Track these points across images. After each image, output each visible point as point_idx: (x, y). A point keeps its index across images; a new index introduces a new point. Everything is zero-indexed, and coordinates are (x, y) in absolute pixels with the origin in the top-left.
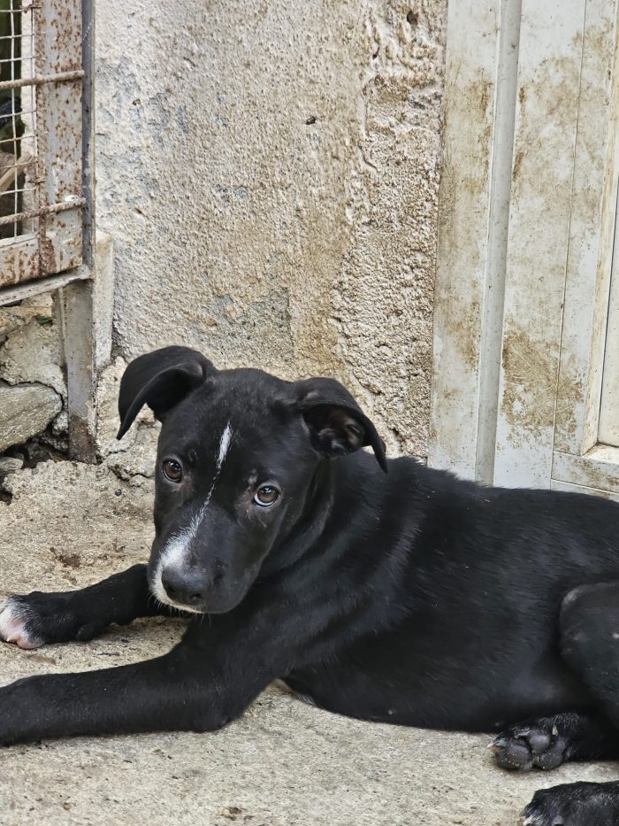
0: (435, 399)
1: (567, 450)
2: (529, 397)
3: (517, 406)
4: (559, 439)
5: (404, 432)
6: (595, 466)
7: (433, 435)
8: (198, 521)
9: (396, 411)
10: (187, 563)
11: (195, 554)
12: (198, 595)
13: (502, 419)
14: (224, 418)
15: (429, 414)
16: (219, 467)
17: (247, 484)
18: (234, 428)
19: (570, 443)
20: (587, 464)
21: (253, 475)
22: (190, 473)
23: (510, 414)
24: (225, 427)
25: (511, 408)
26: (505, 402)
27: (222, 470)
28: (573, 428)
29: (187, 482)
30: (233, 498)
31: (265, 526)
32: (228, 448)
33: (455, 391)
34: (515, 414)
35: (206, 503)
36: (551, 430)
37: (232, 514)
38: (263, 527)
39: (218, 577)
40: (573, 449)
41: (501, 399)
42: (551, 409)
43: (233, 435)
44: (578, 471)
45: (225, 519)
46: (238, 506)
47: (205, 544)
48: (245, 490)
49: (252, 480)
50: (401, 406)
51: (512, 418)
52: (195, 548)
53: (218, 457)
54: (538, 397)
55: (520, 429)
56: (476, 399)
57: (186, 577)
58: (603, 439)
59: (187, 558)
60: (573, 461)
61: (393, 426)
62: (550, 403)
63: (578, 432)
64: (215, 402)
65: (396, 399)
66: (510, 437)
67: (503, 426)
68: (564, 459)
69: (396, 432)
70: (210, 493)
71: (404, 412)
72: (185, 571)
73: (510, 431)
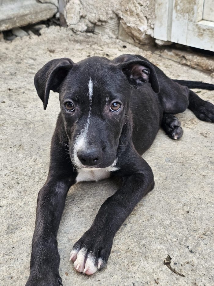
0: (156, 6)
1: (192, 21)
2: (181, 4)
3: (178, 7)
4: (190, 17)
5: (148, 17)
6: (199, 25)
7: (156, 17)
8: (88, 125)
9: (146, 11)
10: (88, 145)
11: (90, 140)
12: (97, 159)
13: (174, 11)
14: (87, 77)
15: (154, 11)
16: (91, 99)
17: (106, 102)
18: (93, 79)
19: (192, 18)
20: (197, 25)
21: (107, 97)
22: (78, 105)
23: (176, 10)
24: (89, 80)
25: (177, 8)
26: (175, 6)
27: (93, 100)
28: (193, 13)
29: (77, 110)
30: (101, 110)
31: (118, 121)
32: (93, 89)
33: (161, 3)
34: (178, 10)
35: (89, 116)
36: (187, 14)
37: (102, 118)
38: (117, 121)
39: (104, 148)
40: (193, 20)
41: (174, 5)
42: (187, 8)
43: (94, 83)
44: (195, 27)
45: (100, 121)
46: (104, 114)
47: (94, 134)
48: (105, 105)
49: (107, 99)
50: (147, 9)
51: (177, 11)
52: (90, 137)
53: (89, 94)
54: (184, 4)
55: (179, 15)
56: (167, 5)
57: (88, 151)
58: (204, 18)
59: (87, 142)
60: (193, 24)
61: (145, 15)
62: (187, 6)
63: (195, 15)
64: (81, 71)
65: (146, 7)
66: (176, 17)
67: (174, 14)
68: (191, 24)
69: (146, 17)
70: (90, 112)
71: (148, 11)
72: (88, 149)
73: (176, 15)
